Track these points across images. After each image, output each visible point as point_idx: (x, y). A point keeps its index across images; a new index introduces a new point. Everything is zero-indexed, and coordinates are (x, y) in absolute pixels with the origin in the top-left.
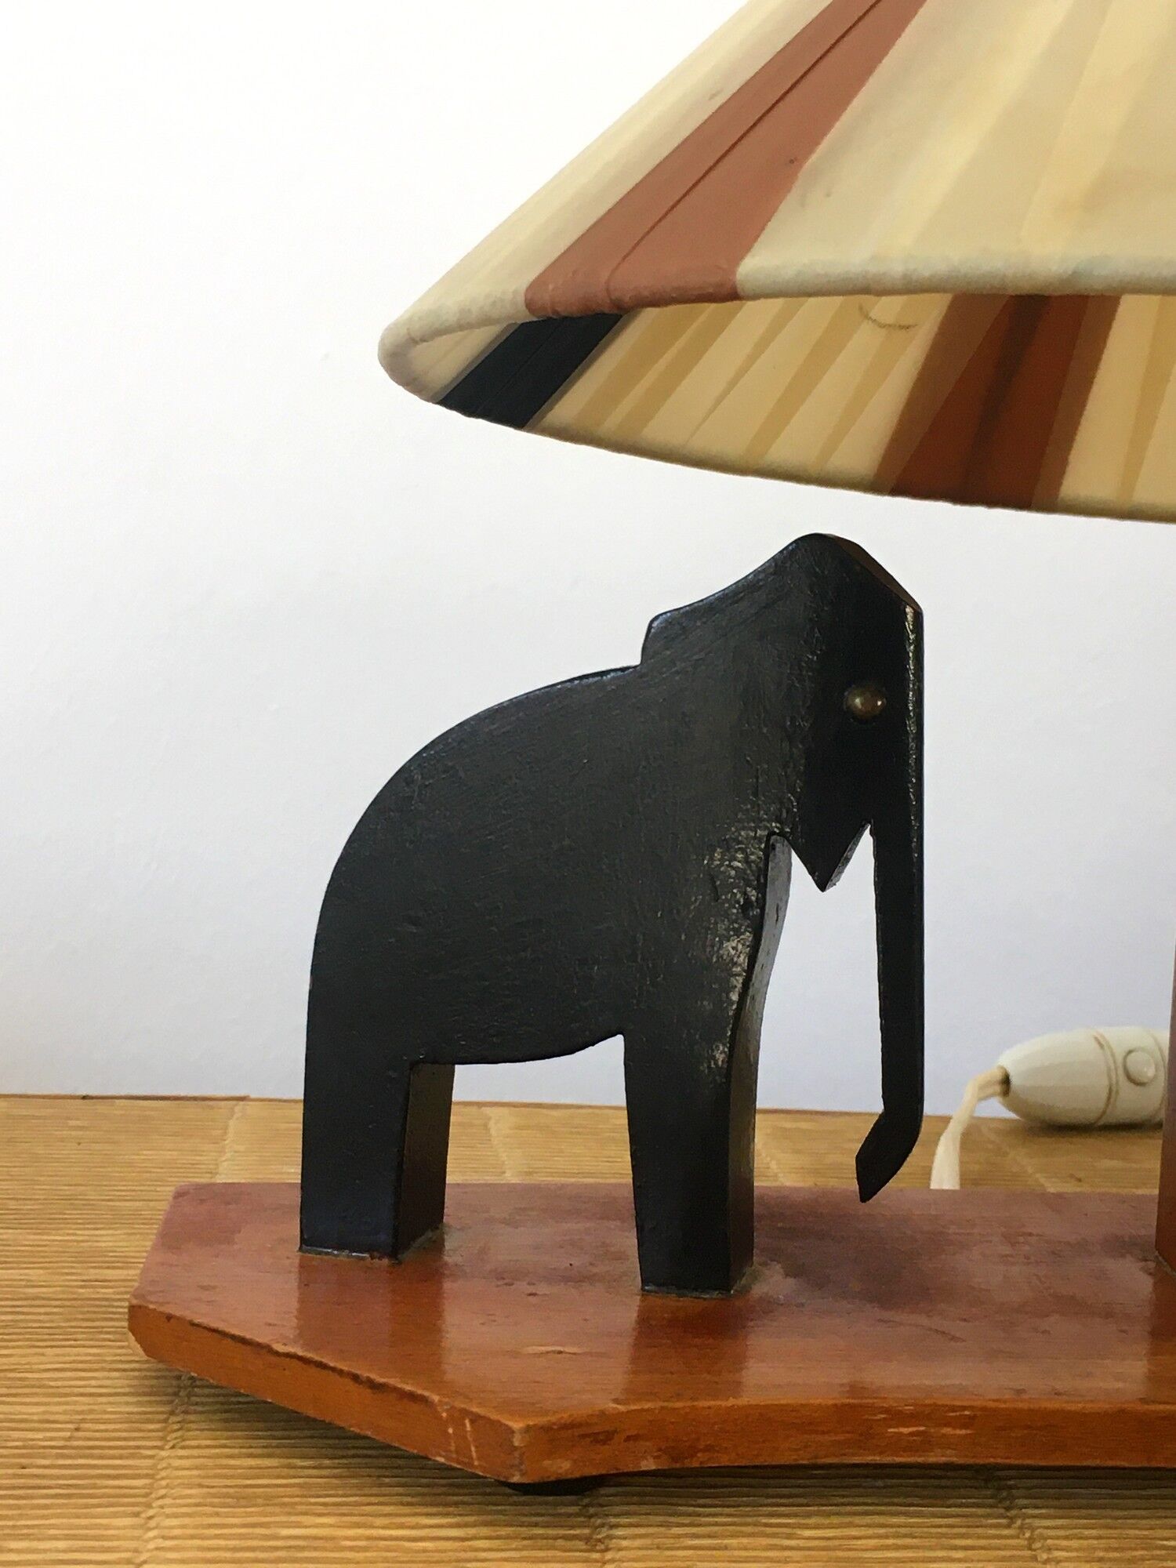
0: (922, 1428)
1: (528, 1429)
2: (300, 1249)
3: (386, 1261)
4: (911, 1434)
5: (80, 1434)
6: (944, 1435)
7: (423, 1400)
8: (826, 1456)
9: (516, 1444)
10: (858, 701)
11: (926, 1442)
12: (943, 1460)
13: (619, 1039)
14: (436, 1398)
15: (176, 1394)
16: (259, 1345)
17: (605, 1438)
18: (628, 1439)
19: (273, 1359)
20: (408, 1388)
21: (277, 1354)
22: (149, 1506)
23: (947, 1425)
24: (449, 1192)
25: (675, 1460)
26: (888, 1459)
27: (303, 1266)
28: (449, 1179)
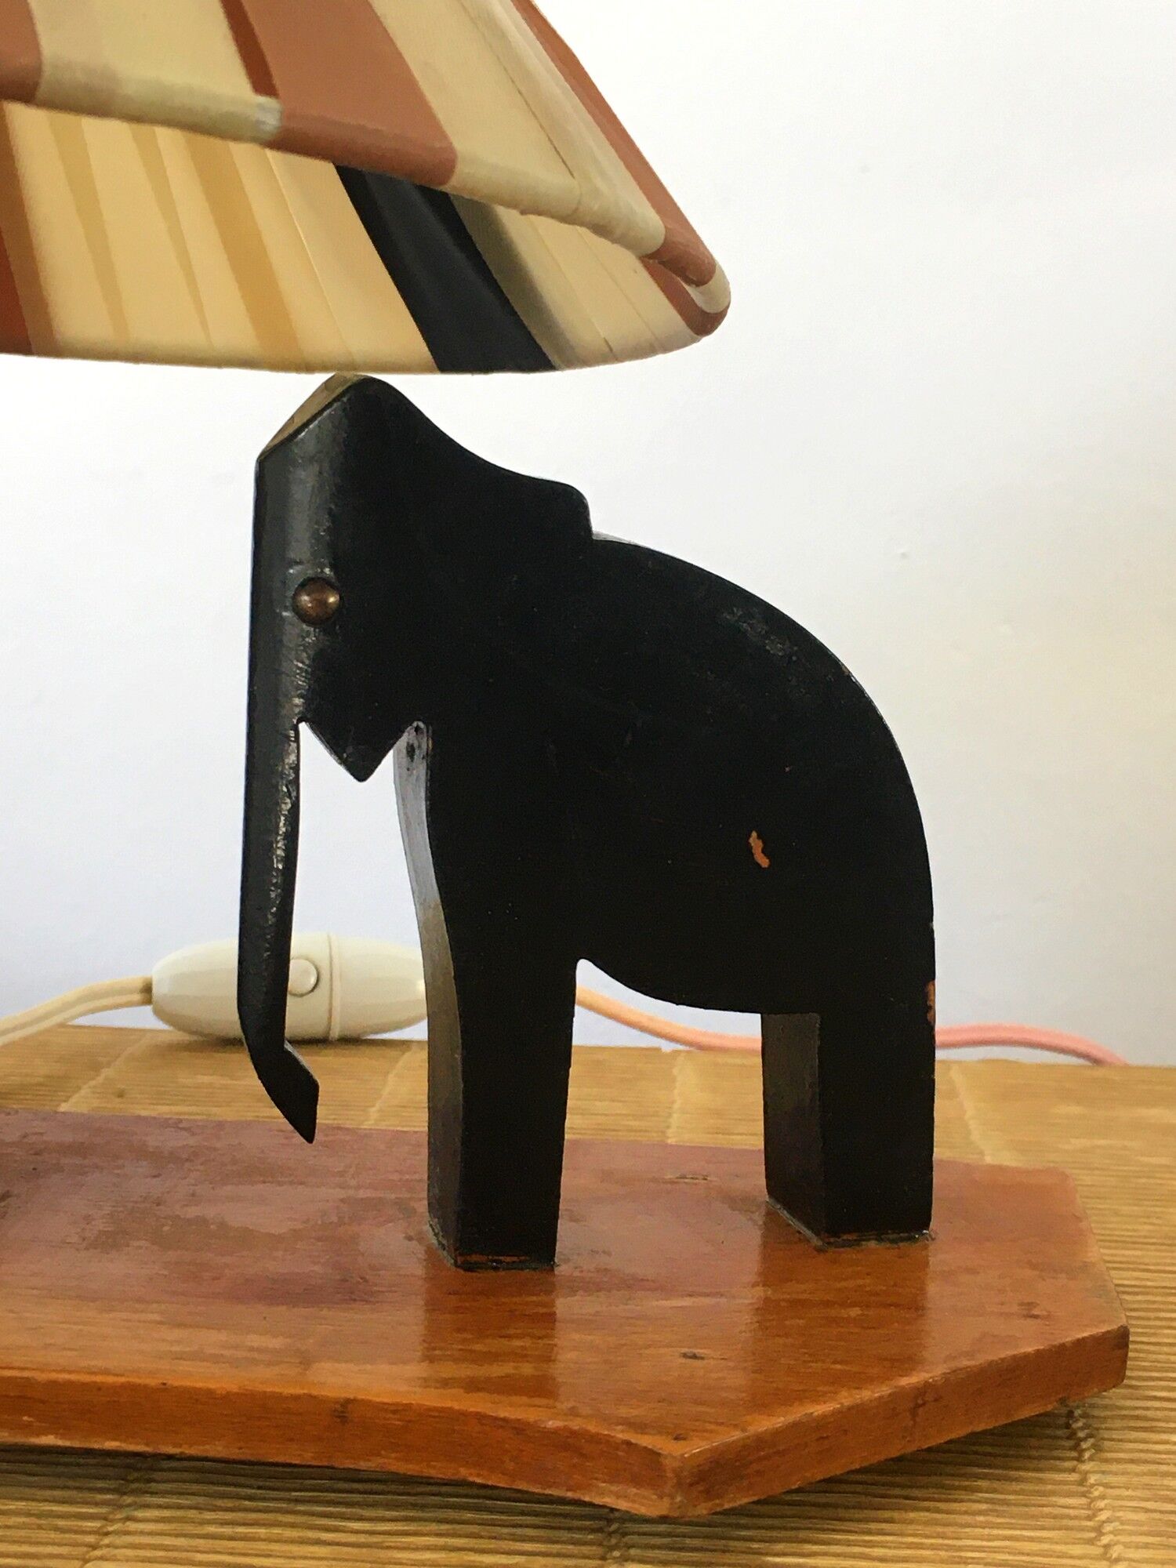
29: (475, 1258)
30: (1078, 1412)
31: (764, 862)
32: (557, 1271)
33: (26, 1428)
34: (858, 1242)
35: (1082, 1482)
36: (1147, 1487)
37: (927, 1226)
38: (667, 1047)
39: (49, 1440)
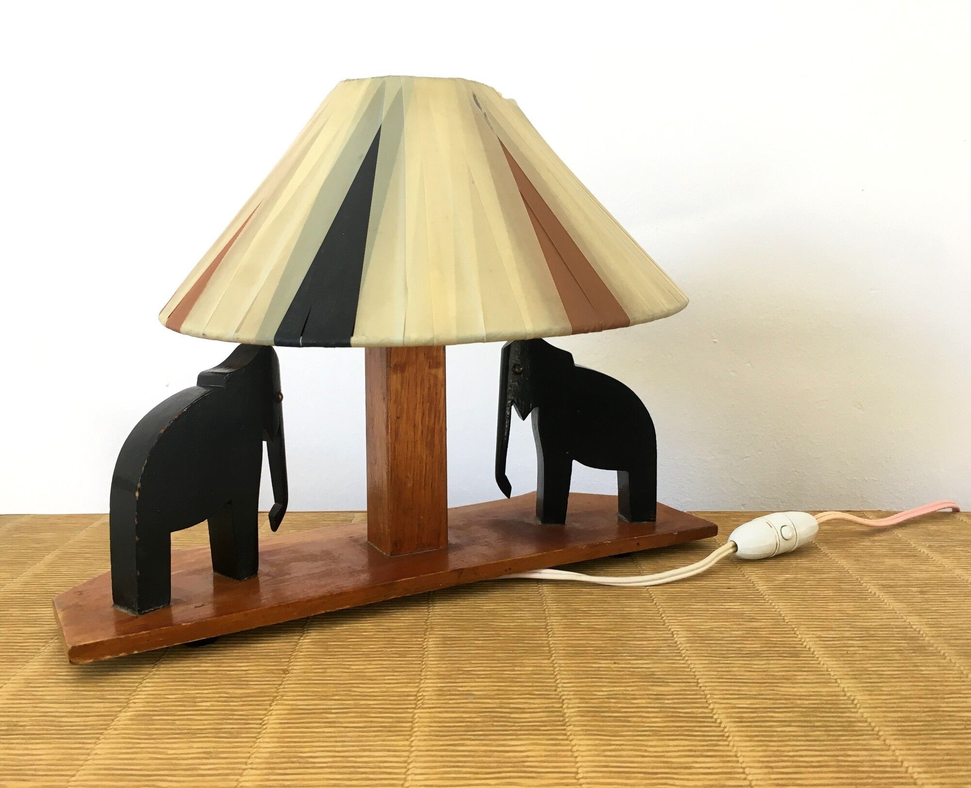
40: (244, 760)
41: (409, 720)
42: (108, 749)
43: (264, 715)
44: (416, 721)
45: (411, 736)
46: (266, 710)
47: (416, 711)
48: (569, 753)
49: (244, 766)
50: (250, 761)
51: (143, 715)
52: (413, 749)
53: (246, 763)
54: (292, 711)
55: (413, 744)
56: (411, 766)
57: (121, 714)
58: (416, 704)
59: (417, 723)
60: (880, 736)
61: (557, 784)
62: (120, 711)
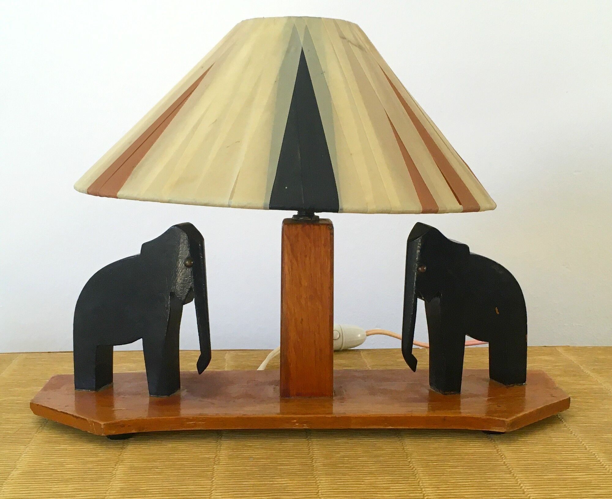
0: (194, 422)
1: (105, 424)
2: (75, 390)
3: (94, 392)
4: (192, 424)
5: (19, 431)
6: (199, 424)
7: (85, 420)
8: (174, 429)
9: (102, 427)
10: (187, 262)
11: (195, 425)
12: (199, 429)
13: (141, 339)
14: (88, 419)
15: (43, 423)
16: (55, 410)
17: (123, 426)
18: (129, 426)
19: (58, 413)
20: (83, 417)
21: (58, 412)
22: (29, 444)
23: (200, 421)
24: (114, 375)
25: (140, 430)
26: (188, 429)
27: (76, 393)
28: (114, 372)
29: (446, 393)
30: (558, 415)
31: (498, 313)
32: (461, 395)
33: (386, 426)
34: (513, 386)
35: (565, 425)
36: (576, 425)
37: (525, 382)
38: (421, 348)
39: (391, 427)
40: (105, 492)
41: (211, 471)
42: (11, 489)
43: (113, 470)
44: (215, 471)
45: (212, 478)
46: (113, 468)
47: (215, 466)
48: (315, 484)
49: (105, 495)
50: (108, 492)
51: (28, 472)
52: (214, 484)
53: (106, 493)
54: (131, 468)
55: (214, 482)
56: (213, 492)
57: (13, 472)
58: (214, 463)
59: (216, 472)
60: (512, 472)
61: (305, 498)
62: (12, 471)
